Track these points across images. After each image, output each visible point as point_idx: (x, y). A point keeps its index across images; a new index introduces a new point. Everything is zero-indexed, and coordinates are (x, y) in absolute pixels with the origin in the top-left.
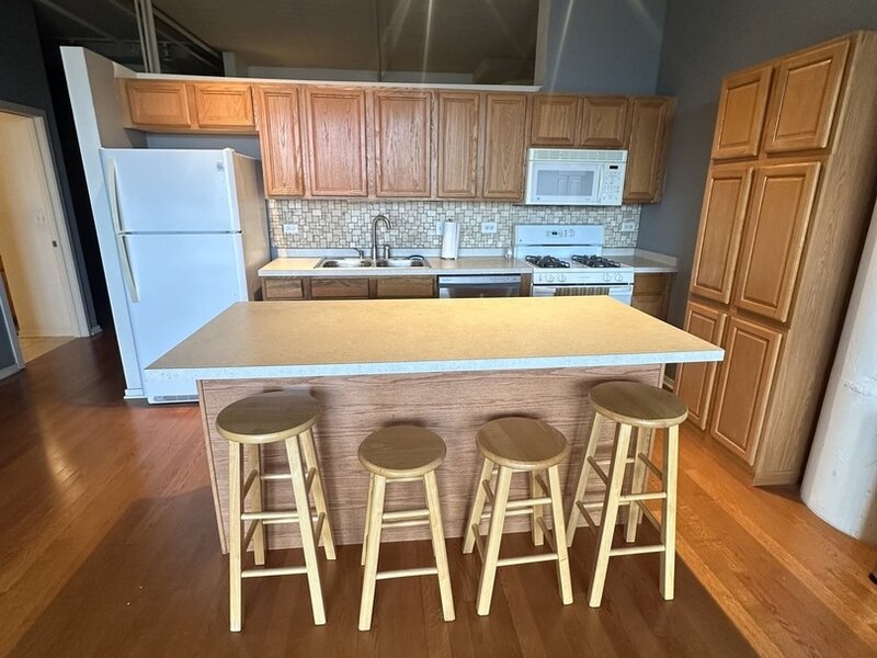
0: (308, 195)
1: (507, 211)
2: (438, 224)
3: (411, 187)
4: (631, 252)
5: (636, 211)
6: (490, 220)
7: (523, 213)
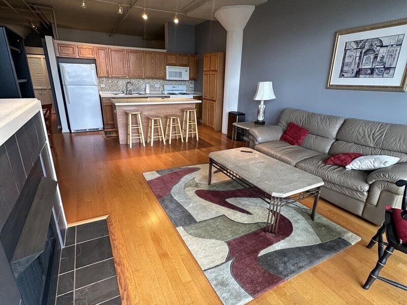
0: (110, 76)
1: (162, 81)
2: (144, 85)
3: (137, 74)
4: (193, 92)
5: (193, 82)
6: (158, 84)
7: (165, 82)
